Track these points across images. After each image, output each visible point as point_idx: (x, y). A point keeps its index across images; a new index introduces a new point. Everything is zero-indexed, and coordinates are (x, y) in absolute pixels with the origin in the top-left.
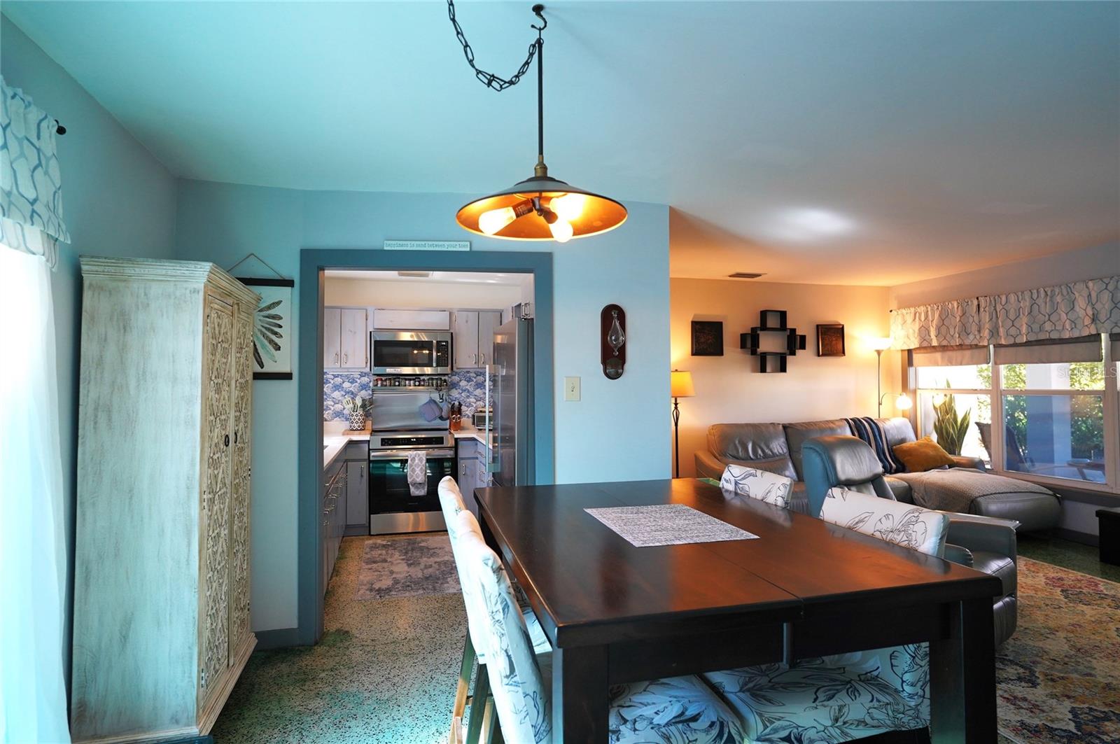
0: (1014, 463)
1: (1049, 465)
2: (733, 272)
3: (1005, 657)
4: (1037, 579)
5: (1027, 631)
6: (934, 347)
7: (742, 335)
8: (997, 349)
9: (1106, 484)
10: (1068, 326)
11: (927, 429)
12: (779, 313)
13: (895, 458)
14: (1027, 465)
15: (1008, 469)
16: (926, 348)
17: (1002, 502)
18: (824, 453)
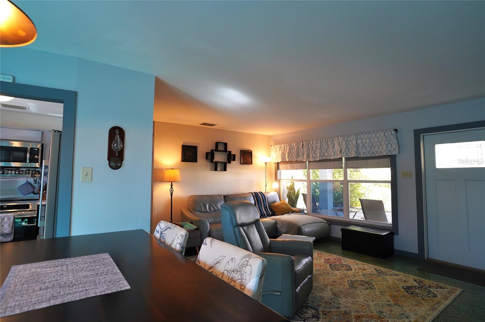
0: (315, 210)
1: (326, 210)
2: (202, 122)
3: (308, 305)
4: (321, 261)
5: (317, 288)
6: (287, 161)
7: (206, 153)
8: (309, 163)
9: (344, 217)
10: (332, 154)
11: (284, 196)
12: (224, 144)
13: (271, 209)
14: (319, 211)
15: (312, 213)
16: (284, 162)
17: (310, 227)
18: (231, 210)
